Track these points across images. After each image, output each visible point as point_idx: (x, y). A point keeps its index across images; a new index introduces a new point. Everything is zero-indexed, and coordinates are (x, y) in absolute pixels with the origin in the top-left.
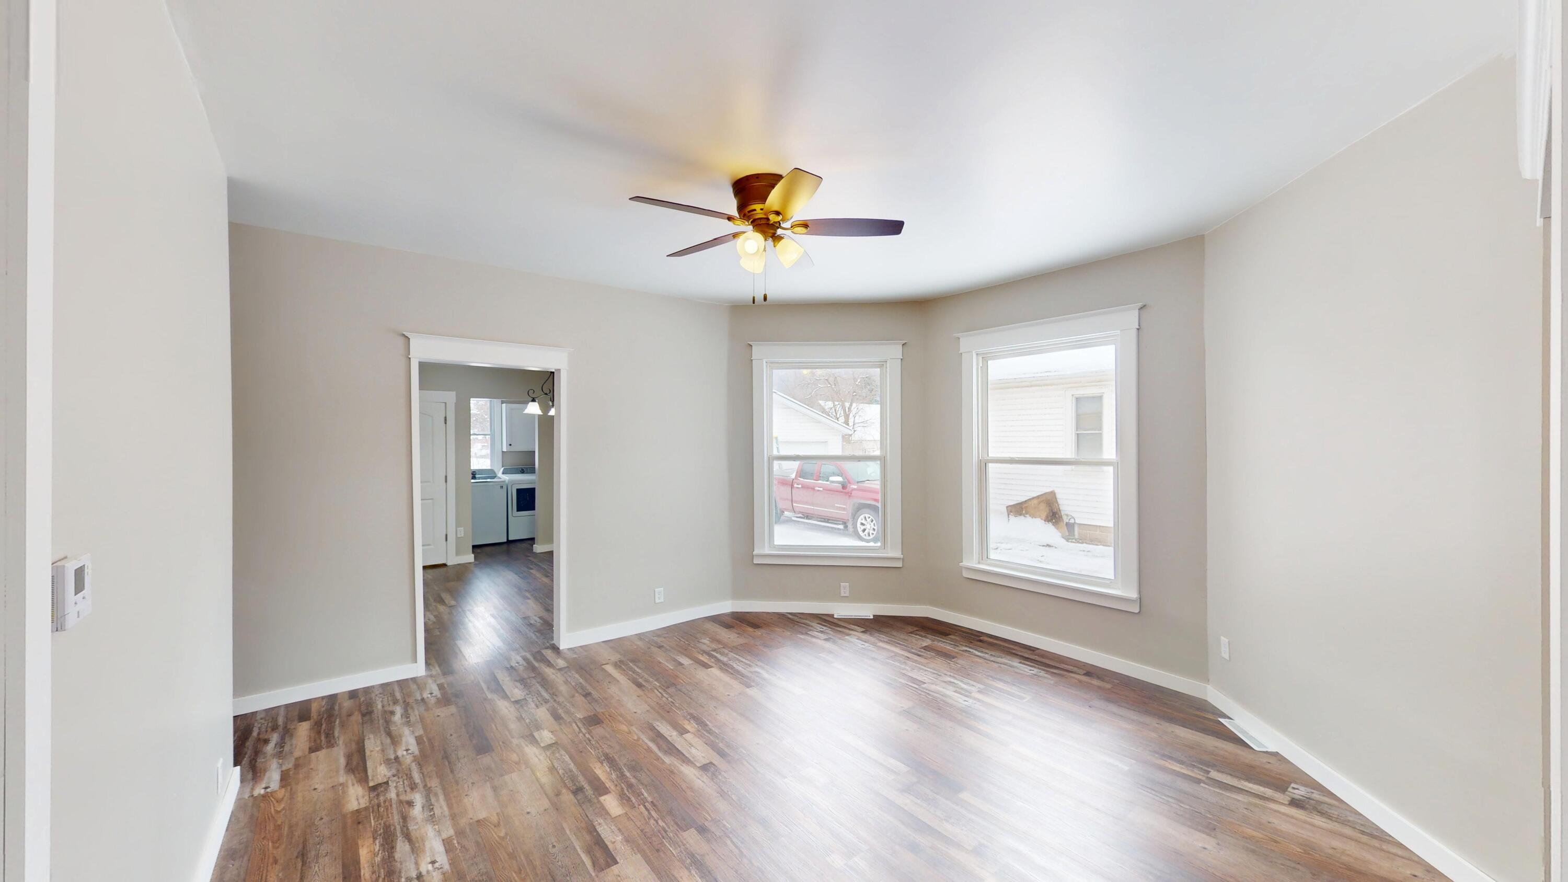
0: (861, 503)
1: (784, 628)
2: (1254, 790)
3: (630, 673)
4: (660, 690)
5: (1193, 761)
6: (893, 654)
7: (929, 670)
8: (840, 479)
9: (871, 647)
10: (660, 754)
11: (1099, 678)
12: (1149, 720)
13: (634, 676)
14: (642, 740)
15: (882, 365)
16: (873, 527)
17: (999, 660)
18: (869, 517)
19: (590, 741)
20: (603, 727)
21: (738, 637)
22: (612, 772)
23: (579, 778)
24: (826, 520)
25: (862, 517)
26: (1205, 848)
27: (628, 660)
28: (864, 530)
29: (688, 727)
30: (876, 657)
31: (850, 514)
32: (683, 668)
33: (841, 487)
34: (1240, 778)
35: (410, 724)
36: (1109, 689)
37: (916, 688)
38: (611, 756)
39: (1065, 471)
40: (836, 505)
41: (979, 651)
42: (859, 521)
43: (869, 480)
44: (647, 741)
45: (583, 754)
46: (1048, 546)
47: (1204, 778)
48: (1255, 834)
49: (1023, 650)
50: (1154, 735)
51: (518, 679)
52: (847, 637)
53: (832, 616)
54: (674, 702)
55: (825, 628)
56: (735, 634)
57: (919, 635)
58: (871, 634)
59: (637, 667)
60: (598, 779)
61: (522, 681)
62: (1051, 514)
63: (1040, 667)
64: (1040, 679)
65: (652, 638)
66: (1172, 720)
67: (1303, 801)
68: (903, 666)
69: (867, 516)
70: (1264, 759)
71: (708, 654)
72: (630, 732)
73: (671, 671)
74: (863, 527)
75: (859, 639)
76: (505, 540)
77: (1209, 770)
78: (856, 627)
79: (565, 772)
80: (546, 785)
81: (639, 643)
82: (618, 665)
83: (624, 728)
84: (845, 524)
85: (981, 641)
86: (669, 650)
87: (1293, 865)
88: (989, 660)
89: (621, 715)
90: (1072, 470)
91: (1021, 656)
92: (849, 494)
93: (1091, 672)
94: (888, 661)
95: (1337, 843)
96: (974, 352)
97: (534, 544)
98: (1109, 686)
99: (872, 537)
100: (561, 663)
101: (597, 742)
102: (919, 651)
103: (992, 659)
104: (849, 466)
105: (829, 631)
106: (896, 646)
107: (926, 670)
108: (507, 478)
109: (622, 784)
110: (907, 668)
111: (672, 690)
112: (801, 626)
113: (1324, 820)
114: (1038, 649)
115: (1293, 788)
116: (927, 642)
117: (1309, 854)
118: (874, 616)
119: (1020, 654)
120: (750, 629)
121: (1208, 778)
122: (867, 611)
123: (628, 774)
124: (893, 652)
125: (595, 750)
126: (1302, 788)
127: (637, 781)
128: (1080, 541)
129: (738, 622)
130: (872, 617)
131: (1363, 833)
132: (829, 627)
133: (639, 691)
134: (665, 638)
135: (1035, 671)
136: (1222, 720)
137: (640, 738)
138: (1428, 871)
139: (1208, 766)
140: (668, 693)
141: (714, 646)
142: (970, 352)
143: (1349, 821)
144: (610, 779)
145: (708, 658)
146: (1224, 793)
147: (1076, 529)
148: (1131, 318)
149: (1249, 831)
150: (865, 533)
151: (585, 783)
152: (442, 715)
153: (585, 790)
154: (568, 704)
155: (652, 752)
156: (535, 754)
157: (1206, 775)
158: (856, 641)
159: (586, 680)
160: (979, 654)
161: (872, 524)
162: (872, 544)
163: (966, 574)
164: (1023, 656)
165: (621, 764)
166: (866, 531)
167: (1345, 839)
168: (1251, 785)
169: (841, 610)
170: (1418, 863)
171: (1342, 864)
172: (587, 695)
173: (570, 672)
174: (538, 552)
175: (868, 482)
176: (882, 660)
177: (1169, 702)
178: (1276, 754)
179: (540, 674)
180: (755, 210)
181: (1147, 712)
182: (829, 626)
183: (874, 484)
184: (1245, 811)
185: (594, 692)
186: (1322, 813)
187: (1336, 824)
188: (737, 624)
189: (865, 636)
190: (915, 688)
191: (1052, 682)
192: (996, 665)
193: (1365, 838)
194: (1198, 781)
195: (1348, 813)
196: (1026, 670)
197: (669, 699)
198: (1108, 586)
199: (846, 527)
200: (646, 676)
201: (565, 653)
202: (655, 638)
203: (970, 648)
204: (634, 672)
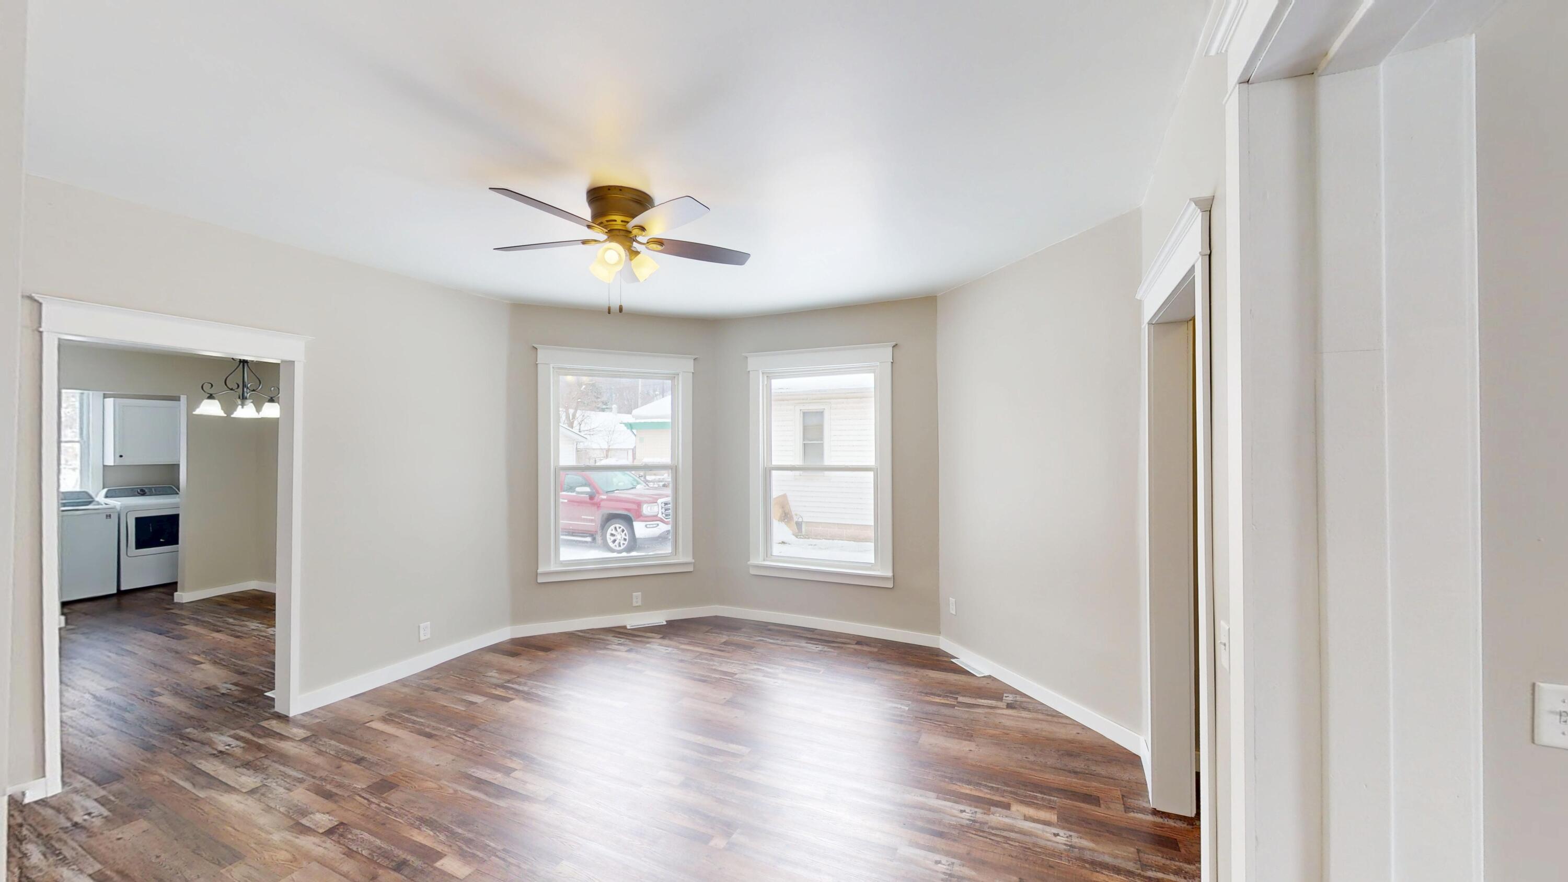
0: (611, 513)
1: (579, 647)
2: (985, 703)
3: (410, 724)
4: (459, 736)
5: (945, 693)
6: (698, 654)
7: (735, 662)
8: (587, 489)
9: (675, 651)
10: (491, 800)
11: (867, 645)
12: (912, 670)
13: (417, 727)
14: (460, 791)
15: (673, 377)
16: (624, 536)
17: (789, 643)
18: (620, 528)
19: (389, 809)
20: (401, 791)
21: (530, 663)
22: (438, 834)
23: (395, 852)
24: (571, 533)
25: (612, 527)
26: (971, 750)
27: (399, 711)
28: (614, 541)
29: (513, 765)
30: (683, 659)
31: (599, 525)
32: (479, 707)
33: (588, 498)
34: (976, 698)
35: (67, 862)
36: (876, 652)
37: (731, 680)
38: (428, 818)
39: (795, 476)
40: (583, 517)
41: (771, 639)
42: (609, 531)
43: (618, 490)
44: (467, 791)
45: (388, 826)
46: (783, 543)
47: (955, 703)
48: (994, 732)
49: (805, 632)
50: (916, 680)
51: (238, 764)
52: (648, 645)
53: (625, 627)
54: (483, 744)
55: (622, 640)
56: (525, 661)
57: (714, 633)
58: (670, 639)
59: (416, 716)
60: (423, 846)
61: (247, 765)
62: (784, 515)
63: (823, 644)
64: (826, 653)
65: (421, 681)
66: (924, 666)
67: (1013, 703)
68: (711, 663)
69: (617, 526)
70: (985, 682)
71: (502, 687)
72: (441, 787)
73: (464, 713)
74: (613, 538)
75: (661, 645)
76: (115, 591)
77: (957, 696)
78: (653, 634)
79: (372, 851)
80: (351, 873)
81: (405, 690)
82: (385, 720)
83: (430, 784)
84: (593, 536)
85: (769, 630)
86: (451, 692)
87: (1020, 746)
88: (782, 645)
89: (420, 772)
90: (800, 475)
91: (805, 637)
92: (598, 505)
93: (861, 641)
94: (696, 660)
95: (1038, 726)
96: (760, 371)
97: (176, 591)
98: (876, 650)
99: (622, 547)
100: (300, 733)
101: (401, 808)
102: (721, 647)
103: (784, 643)
104: (595, 476)
105: (627, 642)
106: (699, 646)
107: (733, 663)
108: (119, 503)
109: (457, 843)
110: (715, 663)
111: (474, 732)
112: (596, 642)
113: (1027, 713)
114: (816, 629)
115: (1006, 697)
116: (724, 638)
117: (1026, 737)
118: (666, 621)
119: (804, 635)
120: (541, 653)
121: (958, 702)
122: (658, 618)
123: (460, 831)
124: (698, 652)
125: (403, 818)
126: (1010, 696)
127: (474, 834)
128: (807, 537)
129: (524, 648)
130: (665, 623)
131: (1048, 715)
132: (626, 639)
133: (433, 742)
134: (437, 679)
135: (820, 648)
136: (953, 660)
137: (457, 790)
138: (1083, 729)
139: (955, 694)
140: (469, 736)
141: (507, 677)
142: (758, 371)
143: (1039, 710)
144: (438, 842)
145: (504, 690)
146: (970, 710)
147: (804, 526)
148: (886, 353)
149: (992, 732)
150: (615, 544)
151: (406, 854)
152: (126, 836)
153: (411, 862)
154: (335, 777)
155: (480, 800)
156: (314, 844)
157: (955, 701)
158: (659, 648)
159: (350, 745)
160: (772, 641)
161: (623, 534)
162: (624, 554)
163: (753, 572)
164: (807, 638)
165: (446, 823)
166: (617, 542)
167: (1040, 722)
168: (983, 701)
169: (632, 621)
170: (1078, 725)
171: (1044, 737)
172: (359, 761)
173: (321, 740)
174: (184, 602)
175: (617, 491)
176: (690, 661)
177: (918, 654)
178: (990, 677)
179: (272, 751)
180: (615, 221)
181: (908, 664)
182: (625, 637)
183: (627, 494)
184: (985, 719)
185: (368, 756)
186: (1025, 709)
187: (1033, 713)
188: (524, 650)
189: (666, 642)
190: (729, 680)
191: (836, 654)
192: (788, 648)
193: (1049, 718)
194: (953, 706)
195: (1037, 705)
196: (813, 648)
197: (476, 742)
198: (870, 569)
199: (594, 539)
200: (433, 724)
201: (300, 720)
202: (425, 682)
203: (763, 637)
204: (414, 722)
